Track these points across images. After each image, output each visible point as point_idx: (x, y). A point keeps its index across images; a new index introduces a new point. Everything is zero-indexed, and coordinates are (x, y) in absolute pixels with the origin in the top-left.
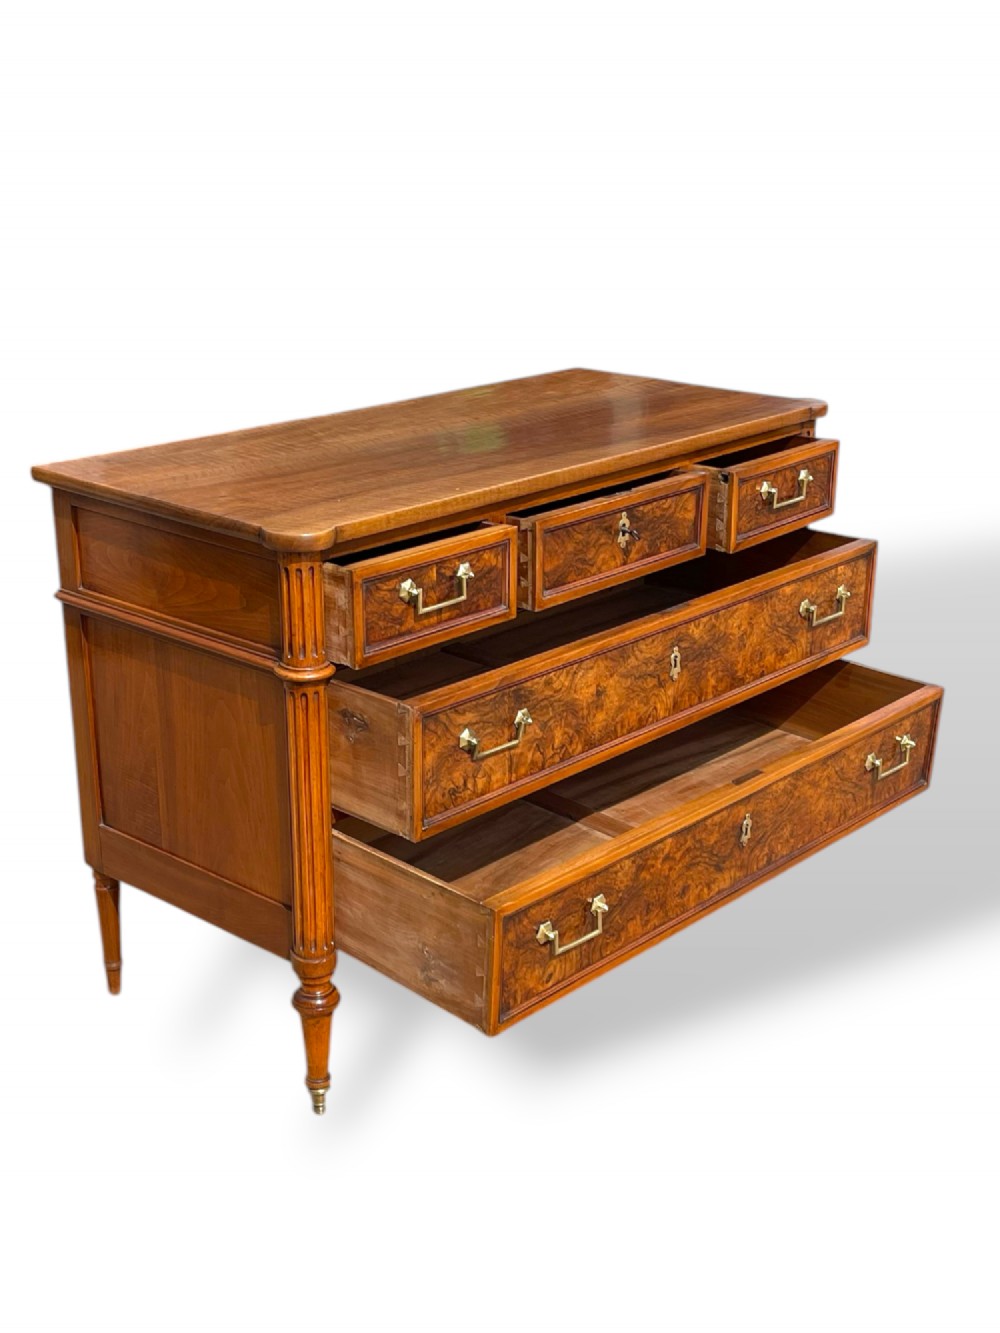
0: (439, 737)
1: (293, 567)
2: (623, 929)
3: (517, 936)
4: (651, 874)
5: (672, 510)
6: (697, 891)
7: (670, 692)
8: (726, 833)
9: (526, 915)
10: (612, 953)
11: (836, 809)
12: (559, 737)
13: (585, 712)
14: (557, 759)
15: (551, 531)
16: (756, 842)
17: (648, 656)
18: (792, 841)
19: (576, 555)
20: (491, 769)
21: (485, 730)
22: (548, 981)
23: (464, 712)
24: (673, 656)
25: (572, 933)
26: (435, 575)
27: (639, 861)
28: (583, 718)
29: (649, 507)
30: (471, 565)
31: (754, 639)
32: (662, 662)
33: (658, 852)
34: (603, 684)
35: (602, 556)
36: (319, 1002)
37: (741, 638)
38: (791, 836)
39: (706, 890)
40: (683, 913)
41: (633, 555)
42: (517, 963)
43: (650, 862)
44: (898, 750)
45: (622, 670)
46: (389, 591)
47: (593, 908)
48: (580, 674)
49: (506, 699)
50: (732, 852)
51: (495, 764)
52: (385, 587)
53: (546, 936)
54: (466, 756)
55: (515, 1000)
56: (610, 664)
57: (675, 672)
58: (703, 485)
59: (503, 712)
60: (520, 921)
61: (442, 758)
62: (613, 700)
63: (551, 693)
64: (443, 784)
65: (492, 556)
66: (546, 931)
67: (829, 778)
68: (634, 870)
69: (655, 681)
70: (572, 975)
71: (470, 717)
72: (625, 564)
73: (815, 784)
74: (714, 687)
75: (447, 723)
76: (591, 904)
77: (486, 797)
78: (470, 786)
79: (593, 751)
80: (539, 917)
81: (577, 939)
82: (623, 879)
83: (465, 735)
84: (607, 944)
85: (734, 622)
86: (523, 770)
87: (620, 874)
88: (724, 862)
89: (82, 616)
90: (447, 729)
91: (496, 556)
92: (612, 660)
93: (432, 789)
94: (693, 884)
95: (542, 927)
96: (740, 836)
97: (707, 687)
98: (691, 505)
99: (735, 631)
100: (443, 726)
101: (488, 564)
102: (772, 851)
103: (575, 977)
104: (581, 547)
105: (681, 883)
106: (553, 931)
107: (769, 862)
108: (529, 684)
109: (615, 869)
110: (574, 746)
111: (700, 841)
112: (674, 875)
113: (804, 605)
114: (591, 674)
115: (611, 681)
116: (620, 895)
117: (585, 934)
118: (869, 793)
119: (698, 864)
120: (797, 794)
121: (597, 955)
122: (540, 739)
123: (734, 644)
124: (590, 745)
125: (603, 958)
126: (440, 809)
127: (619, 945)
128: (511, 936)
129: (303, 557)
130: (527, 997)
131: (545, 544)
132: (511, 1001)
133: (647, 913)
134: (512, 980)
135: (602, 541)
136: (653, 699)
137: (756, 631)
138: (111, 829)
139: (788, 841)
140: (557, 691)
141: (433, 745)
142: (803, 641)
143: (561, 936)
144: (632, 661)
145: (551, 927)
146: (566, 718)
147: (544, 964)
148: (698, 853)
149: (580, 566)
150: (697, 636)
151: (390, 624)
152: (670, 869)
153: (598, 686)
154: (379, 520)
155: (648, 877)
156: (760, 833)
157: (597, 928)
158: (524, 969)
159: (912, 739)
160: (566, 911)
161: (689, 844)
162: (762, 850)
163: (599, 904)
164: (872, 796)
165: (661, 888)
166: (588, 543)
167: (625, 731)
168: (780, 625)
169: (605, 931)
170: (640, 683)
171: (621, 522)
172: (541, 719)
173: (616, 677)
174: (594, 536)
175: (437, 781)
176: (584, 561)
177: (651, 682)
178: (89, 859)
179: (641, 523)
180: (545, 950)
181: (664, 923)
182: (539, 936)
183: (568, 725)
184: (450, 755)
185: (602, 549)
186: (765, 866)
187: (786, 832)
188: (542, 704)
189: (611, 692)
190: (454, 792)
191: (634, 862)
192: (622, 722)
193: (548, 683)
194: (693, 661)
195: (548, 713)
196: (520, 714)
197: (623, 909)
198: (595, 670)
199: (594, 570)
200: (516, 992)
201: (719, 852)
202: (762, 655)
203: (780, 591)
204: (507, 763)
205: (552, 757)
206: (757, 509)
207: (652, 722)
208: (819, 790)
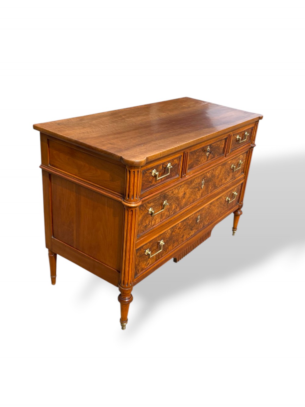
0: (143, 211)
1: (132, 171)
2: (167, 248)
3: (140, 254)
4: (175, 233)
5: (219, 145)
6: (186, 236)
7: (201, 192)
8: (194, 220)
9: (142, 248)
10: (164, 255)
11: (219, 211)
12: (174, 207)
13: (181, 199)
14: (173, 213)
15: (191, 153)
16: (201, 222)
17: (197, 182)
18: (209, 221)
19: (196, 159)
20: (156, 218)
21: (155, 207)
22: (148, 265)
23: (150, 203)
24: (202, 182)
25: (154, 251)
26: (161, 167)
27: (172, 230)
28: (180, 201)
29: (215, 144)
30: (171, 164)
31: (221, 176)
32: (200, 184)
33: (177, 227)
34: (186, 191)
35: (202, 159)
36: (127, 300)
37: (218, 176)
38: (209, 219)
39: (188, 236)
40: (183, 242)
41: (209, 158)
42: (139, 261)
43: (175, 230)
44: (233, 196)
45: (190, 187)
46: (149, 173)
47: (160, 244)
48: (180, 189)
49: (161, 198)
50: (195, 225)
51: (157, 217)
52: (148, 172)
53: (148, 253)
54: (150, 215)
55: (139, 271)
56: (188, 185)
57: (203, 186)
58: (227, 138)
59: (161, 201)
60: (141, 250)
61: (143, 217)
62: (187, 195)
63: (173, 195)
64: (143, 224)
65: (176, 160)
66: (148, 252)
67: (218, 204)
68: (171, 232)
69: (198, 189)
70: (154, 262)
71: (152, 204)
72: (207, 161)
73: (214, 206)
74: (211, 189)
75: (146, 207)
76: (159, 243)
77: (154, 226)
78: (150, 224)
79: (182, 210)
80: (146, 248)
81: (156, 253)
82: (168, 235)
83: (150, 210)
84: (163, 253)
85: (217, 172)
86: (164, 218)
87: (167, 234)
88: (193, 228)
89: (49, 174)
90: (146, 208)
91: (177, 160)
92: (188, 184)
93: (140, 226)
94: (185, 234)
95: (147, 251)
96: (197, 221)
97: (209, 189)
98: (224, 143)
99: (217, 174)
100: (144, 208)
101: (175, 163)
102: (204, 224)
103: (155, 263)
104: (197, 156)
105: (182, 235)
106: (150, 251)
107: (203, 227)
108: (168, 193)
109: (165, 233)
110: (177, 209)
111: (187, 223)
112: (181, 232)
113: (232, 166)
114: (183, 189)
115: (188, 190)
116: (167, 239)
117: (158, 251)
118: (226, 207)
119: (186, 229)
120: (210, 208)
121: (161, 256)
122: (169, 209)
123: (216, 177)
124: (181, 208)
125: (162, 257)
126: (142, 232)
127: (167, 252)
128: (138, 254)
129: (136, 168)
130: (142, 270)
131: (190, 156)
132: (138, 272)
133: (174, 243)
134: (138, 266)
135: (203, 154)
136: (197, 194)
137: (221, 173)
138: (56, 239)
139: (208, 221)
140: (174, 194)
141: (141, 214)
142: (231, 175)
143: (152, 252)
144: (193, 184)
145: (149, 250)
146: (176, 202)
147: (147, 261)
148: (187, 226)
149: (197, 162)
150: (208, 176)
151: (148, 183)
152: (180, 231)
153: (184, 192)
154: (158, 154)
155: (174, 234)
156: (201, 220)
157: (161, 249)
158: (142, 263)
159: (237, 193)
160: (152, 246)
161: (185, 224)
162: (202, 224)
163: (162, 243)
164: (227, 207)
165: (177, 236)
166: (199, 155)
167: (189, 203)
168: (227, 171)
169: (163, 250)
170: (194, 190)
171: (208, 149)
172: (170, 202)
173: (189, 189)
174: (201, 153)
175: (142, 224)
176: (198, 161)
177: (197, 189)
178: (47, 246)
179: (212, 149)
180: (147, 257)
181: (178, 245)
182: (146, 253)
183: (176, 203)
184: (146, 216)
185: (202, 157)
186: (202, 228)
187: (207, 219)
188: (170, 198)
189: (187, 193)
190: (146, 226)
191: (171, 230)
192: (189, 201)
193: (172, 192)
194: (206, 183)
195: (171, 201)
196: (165, 202)
197: (168, 243)
198: (184, 188)
199: (200, 163)
200: (139, 269)
201: (192, 225)
202: (222, 180)
203: (228, 162)
204: (160, 216)
205: (172, 213)
206: (235, 143)
207: (196, 200)
208: (216, 207)
